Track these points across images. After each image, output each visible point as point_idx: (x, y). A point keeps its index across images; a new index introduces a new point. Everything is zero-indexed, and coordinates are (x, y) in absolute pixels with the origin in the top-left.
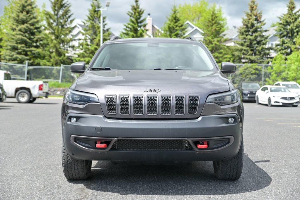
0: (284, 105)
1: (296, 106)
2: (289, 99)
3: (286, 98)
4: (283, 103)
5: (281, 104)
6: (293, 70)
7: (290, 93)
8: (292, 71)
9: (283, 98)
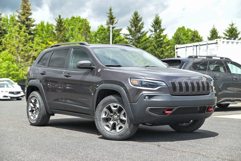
0: (12, 99)
1: (20, 99)
2: (16, 93)
3: (14, 92)
4: (10, 97)
5: (9, 98)
6: (5, 67)
7: (14, 88)
8: (4, 69)
9: (11, 93)
